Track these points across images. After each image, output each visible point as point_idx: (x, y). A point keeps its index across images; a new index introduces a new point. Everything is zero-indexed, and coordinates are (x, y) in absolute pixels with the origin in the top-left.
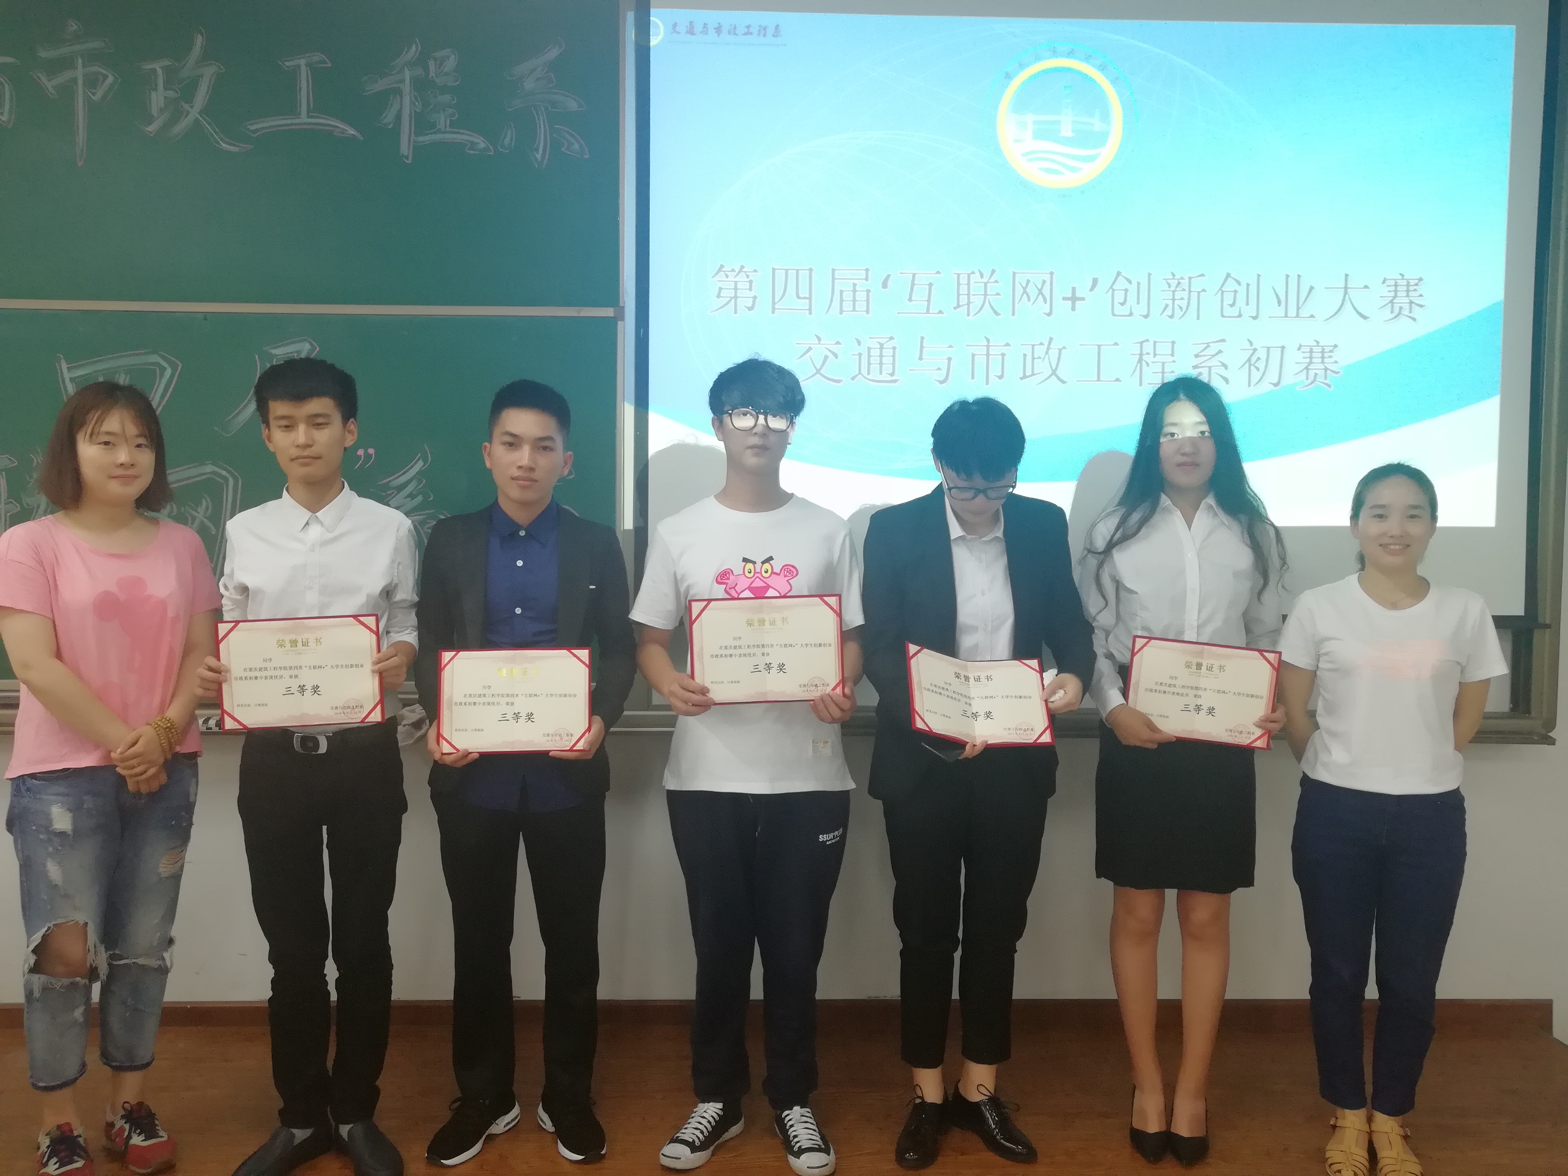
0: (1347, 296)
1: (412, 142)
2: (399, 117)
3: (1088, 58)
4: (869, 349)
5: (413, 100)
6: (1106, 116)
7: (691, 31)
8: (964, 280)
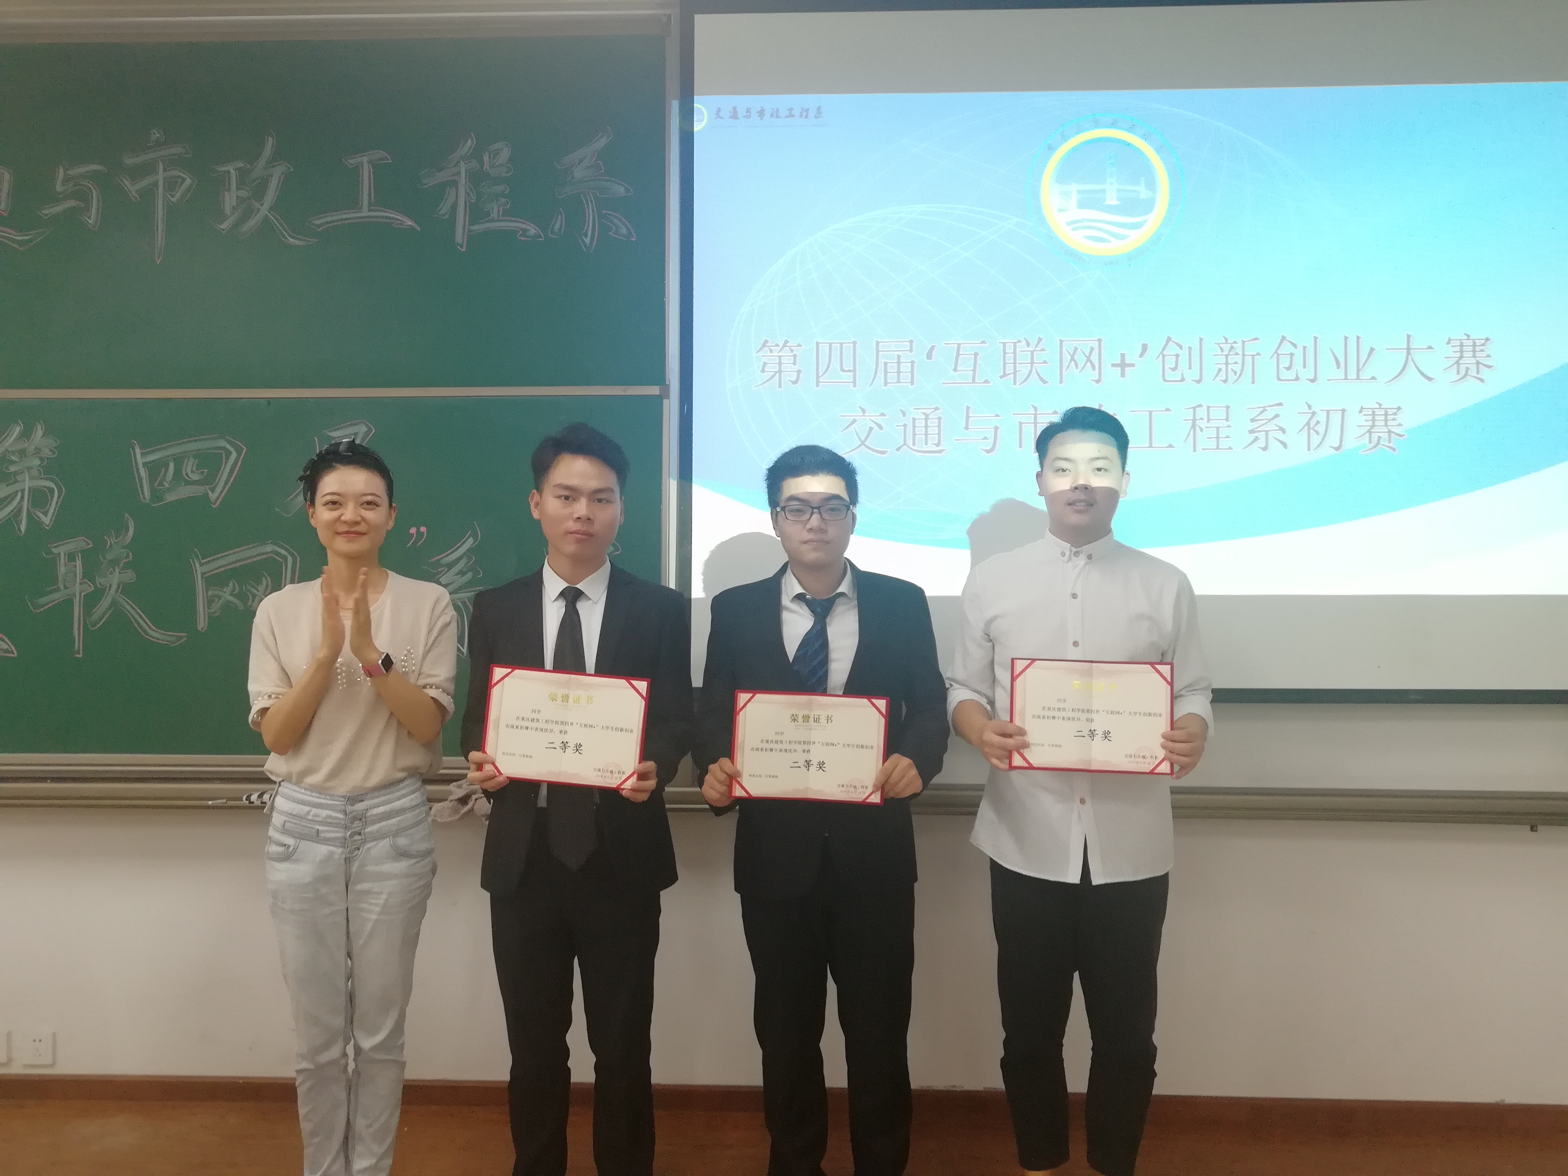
0: (1410, 357)
1: (466, 230)
2: (454, 207)
3: (1131, 129)
4: (914, 419)
5: (468, 191)
6: (1151, 184)
7: (734, 115)
8: (1010, 350)
